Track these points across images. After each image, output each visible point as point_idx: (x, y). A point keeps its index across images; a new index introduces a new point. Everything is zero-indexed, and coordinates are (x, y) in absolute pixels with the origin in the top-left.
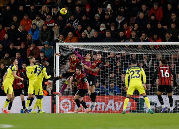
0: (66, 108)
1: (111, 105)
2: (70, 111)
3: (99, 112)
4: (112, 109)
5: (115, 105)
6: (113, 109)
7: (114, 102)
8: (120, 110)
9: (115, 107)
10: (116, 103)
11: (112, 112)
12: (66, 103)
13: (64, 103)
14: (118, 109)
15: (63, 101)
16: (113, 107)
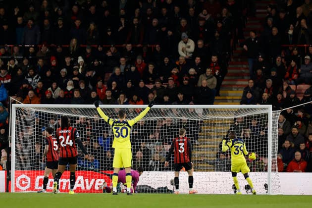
0: (24, 186)
1: (80, 183)
2: (29, 189)
3: (65, 191)
4: (81, 188)
5: (85, 182)
6: (83, 188)
7: (84, 179)
8: (91, 189)
9: (85, 186)
10: (87, 180)
11: (81, 192)
12: (24, 179)
13: (21, 179)
14: (88, 188)
16: (82, 186)
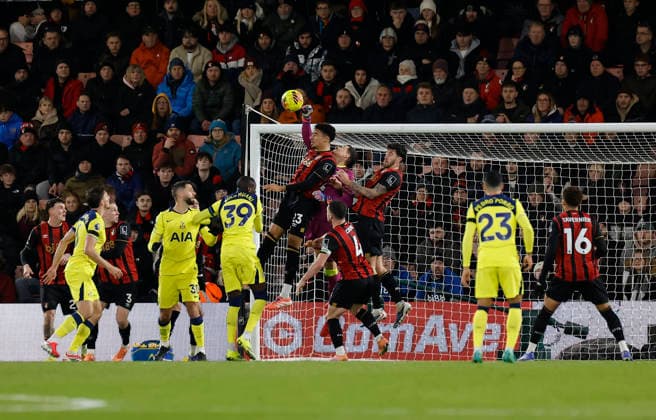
0: (285, 342)
1: (434, 333)
2: (298, 352)
3: (394, 356)
4: (437, 348)
5: (447, 333)
6: (443, 348)
7: (446, 325)
8: (465, 350)
9: (448, 341)
10: (453, 326)
11: (437, 358)
12: (285, 325)
13: (277, 325)
14: (458, 347)
15: (274, 320)
16: (440, 341)
